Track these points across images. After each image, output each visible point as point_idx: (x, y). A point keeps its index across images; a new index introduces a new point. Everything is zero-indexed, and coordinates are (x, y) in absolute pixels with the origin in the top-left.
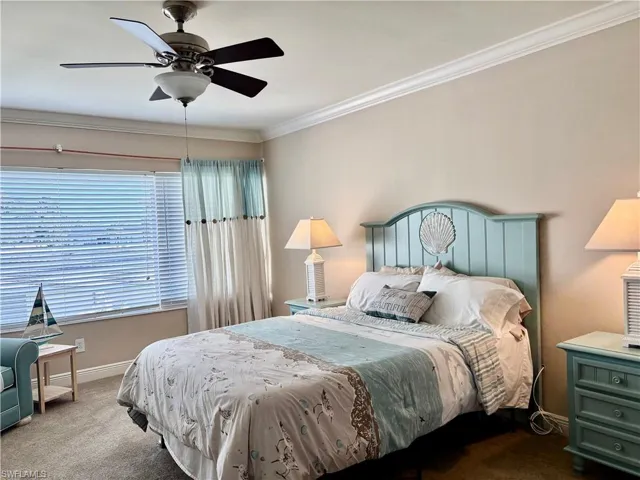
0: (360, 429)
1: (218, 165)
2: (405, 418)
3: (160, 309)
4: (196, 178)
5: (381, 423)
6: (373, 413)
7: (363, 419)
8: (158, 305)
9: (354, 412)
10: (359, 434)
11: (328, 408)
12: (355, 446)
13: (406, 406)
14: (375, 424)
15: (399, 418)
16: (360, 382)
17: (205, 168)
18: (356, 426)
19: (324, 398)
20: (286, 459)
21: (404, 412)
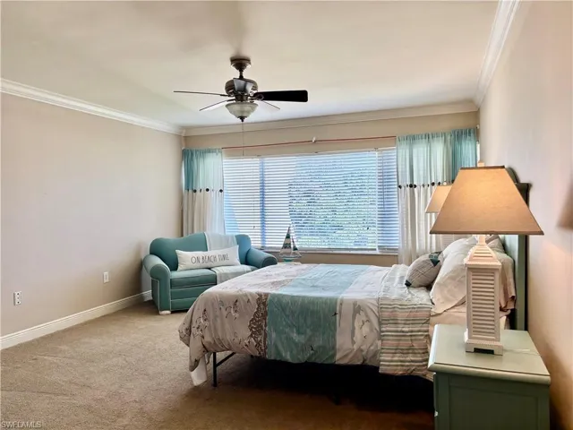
0: (253, 333)
1: (429, 137)
2: (294, 342)
3: (377, 252)
4: (408, 151)
5: (271, 336)
6: (266, 326)
7: (258, 327)
8: (375, 250)
9: (252, 320)
10: (251, 336)
11: (236, 311)
12: (246, 342)
13: (299, 333)
14: (266, 335)
15: (289, 339)
16: (264, 304)
17: (417, 141)
18: (251, 330)
19: (235, 304)
20: (198, 328)
21: (294, 335)
